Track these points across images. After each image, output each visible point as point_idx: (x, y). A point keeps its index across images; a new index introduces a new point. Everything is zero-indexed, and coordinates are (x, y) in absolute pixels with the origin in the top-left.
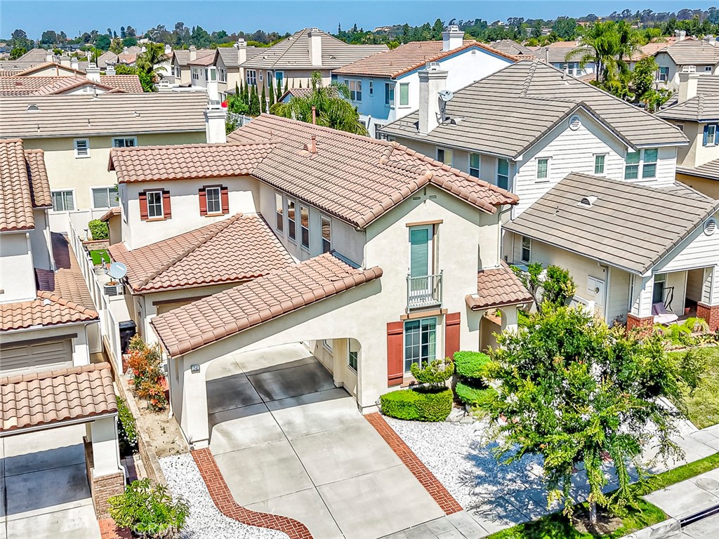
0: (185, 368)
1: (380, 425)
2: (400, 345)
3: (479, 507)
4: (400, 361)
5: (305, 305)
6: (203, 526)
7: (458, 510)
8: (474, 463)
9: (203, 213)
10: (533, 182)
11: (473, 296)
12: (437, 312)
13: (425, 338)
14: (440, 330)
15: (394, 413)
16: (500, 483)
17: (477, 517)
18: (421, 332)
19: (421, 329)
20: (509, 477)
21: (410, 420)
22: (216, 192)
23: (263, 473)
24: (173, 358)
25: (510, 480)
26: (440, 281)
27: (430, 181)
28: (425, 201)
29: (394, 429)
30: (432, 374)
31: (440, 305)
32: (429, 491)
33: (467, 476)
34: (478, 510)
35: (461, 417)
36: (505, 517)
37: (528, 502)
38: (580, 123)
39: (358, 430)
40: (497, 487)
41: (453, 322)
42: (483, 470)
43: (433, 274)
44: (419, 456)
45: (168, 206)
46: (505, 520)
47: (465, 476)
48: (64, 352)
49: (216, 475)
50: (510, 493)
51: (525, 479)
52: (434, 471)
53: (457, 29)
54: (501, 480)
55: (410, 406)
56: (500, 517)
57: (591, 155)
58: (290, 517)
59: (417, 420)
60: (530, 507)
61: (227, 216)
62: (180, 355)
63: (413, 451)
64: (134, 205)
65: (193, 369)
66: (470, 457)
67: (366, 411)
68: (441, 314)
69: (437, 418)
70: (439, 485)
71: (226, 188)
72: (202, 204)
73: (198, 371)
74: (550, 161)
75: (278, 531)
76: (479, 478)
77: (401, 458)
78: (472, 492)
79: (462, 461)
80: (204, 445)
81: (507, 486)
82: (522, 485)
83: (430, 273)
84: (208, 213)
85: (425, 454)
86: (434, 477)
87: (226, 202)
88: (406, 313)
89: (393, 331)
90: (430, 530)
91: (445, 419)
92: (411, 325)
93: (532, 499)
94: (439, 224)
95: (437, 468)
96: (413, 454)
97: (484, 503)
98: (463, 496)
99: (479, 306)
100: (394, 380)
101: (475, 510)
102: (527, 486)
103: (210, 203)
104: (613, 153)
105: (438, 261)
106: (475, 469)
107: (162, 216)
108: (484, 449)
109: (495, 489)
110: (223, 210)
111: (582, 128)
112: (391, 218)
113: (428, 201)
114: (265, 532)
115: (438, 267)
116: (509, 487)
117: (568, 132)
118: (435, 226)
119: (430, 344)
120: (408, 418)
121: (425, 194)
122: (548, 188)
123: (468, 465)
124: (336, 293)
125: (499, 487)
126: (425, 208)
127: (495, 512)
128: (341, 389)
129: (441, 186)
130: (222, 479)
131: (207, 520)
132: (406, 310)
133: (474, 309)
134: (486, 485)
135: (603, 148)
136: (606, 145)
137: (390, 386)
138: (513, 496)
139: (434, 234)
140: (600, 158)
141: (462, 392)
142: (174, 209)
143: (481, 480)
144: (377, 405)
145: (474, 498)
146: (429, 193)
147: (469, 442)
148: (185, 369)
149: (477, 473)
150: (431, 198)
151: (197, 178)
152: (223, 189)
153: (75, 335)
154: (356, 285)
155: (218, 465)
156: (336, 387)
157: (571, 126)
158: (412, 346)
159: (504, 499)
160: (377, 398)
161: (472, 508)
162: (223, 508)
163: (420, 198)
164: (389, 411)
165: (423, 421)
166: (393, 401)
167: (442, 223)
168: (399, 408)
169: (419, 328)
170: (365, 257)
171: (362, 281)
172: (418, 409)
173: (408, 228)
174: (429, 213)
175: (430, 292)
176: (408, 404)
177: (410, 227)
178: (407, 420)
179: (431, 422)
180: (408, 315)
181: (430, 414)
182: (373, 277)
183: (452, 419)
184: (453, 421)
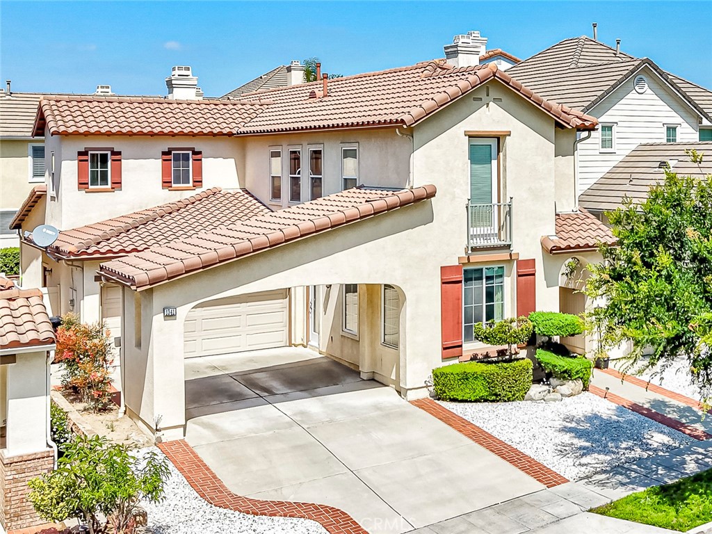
0: (155, 311)
1: (434, 409)
2: (459, 299)
3: (591, 477)
4: (458, 323)
5: (332, 227)
6: (182, 520)
7: (563, 482)
8: (573, 435)
9: (166, 184)
10: (597, 152)
11: (551, 238)
12: (504, 255)
13: (490, 296)
14: (509, 284)
15: (453, 393)
16: (614, 453)
17: (591, 487)
18: (484, 286)
19: (484, 280)
20: (624, 445)
21: (476, 401)
22: (186, 158)
23: (270, 461)
24: (139, 290)
25: (626, 449)
26: (509, 213)
27: (494, 75)
28: (488, 105)
29: (455, 412)
30: (504, 332)
31: (509, 246)
32: (517, 466)
33: (567, 448)
34: (590, 480)
35: (544, 393)
36: (629, 483)
37: (657, 468)
38: (646, 85)
39: (403, 415)
40: (610, 456)
41: (526, 272)
42: (587, 441)
43: (499, 202)
44: (495, 434)
45: (118, 172)
46: (631, 486)
47: (564, 448)
49: (198, 466)
50: (628, 461)
51: (646, 447)
52: (520, 448)
53: (479, 35)
54: (614, 450)
55: (476, 378)
56: (623, 484)
57: (661, 125)
58: (317, 503)
59: (486, 401)
60: (660, 472)
61: (198, 191)
62: (149, 287)
63: (487, 430)
64: (70, 169)
65: (167, 312)
66: (565, 430)
67: (412, 395)
68: (511, 260)
69: (513, 395)
70: (530, 460)
71: (200, 153)
72: (165, 172)
73: (172, 316)
74: (615, 128)
75: (302, 519)
76: (584, 449)
77: (471, 438)
78: (577, 463)
79: (557, 434)
80: (177, 435)
81: (624, 454)
82: (644, 453)
83: (495, 200)
84: (173, 185)
85: (504, 432)
86: (521, 452)
87: (198, 171)
88: (466, 253)
89: (449, 278)
90: (529, 504)
91: (523, 396)
92: (472, 275)
93: (661, 465)
94: (505, 136)
95: (523, 443)
96: (487, 433)
97: (596, 473)
98: (566, 467)
99: (560, 249)
100: (451, 350)
101: (586, 480)
102: (651, 453)
103: (177, 171)
104: (684, 125)
105: (504, 187)
106: (576, 441)
107: (109, 186)
108: (582, 421)
109: (608, 458)
110: (194, 182)
111: (649, 91)
112: (445, 121)
113: (491, 103)
114: (283, 521)
115: (505, 194)
116: (627, 455)
117: (633, 95)
118: (499, 138)
119: (496, 303)
120: (473, 399)
121: (488, 95)
122: (615, 160)
123: (567, 438)
124: (375, 214)
125: (614, 456)
126: (487, 113)
127: (614, 480)
128: (372, 381)
129: (508, 84)
130: (208, 469)
131: (188, 512)
132: (467, 249)
133: (553, 252)
134: (596, 455)
135: (675, 118)
136: (676, 114)
137: (445, 358)
138: (634, 464)
139: (499, 152)
140: (671, 130)
141: (545, 358)
142: (126, 178)
143: (586, 451)
144: (427, 386)
145: (583, 469)
146: (494, 93)
147: (562, 416)
148: (154, 313)
149: (579, 445)
150: (495, 100)
151: (161, 134)
152: (195, 153)
154: (401, 206)
155: (200, 456)
156: (364, 380)
157: (636, 88)
158: (473, 305)
159: (623, 468)
160: (427, 376)
161: (581, 479)
162: (212, 499)
163: (481, 99)
164: (445, 392)
165: (493, 401)
166: (452, 374)
167: (510, 135)
168: (460, 383)
169: (482, 279)
170: (411, 171)
171: (410, 200)
172: (488, 382)
173: (467, 137)
174: (494, 120)
175: (497, 231)
176: (473, 375)
177: (470, 137)
178: (471, 401)
179: (505, 401)
180: (468, 257)
181: (504, 390)
182: (423, 195)
183: (533, 396)
184: (534, 398)
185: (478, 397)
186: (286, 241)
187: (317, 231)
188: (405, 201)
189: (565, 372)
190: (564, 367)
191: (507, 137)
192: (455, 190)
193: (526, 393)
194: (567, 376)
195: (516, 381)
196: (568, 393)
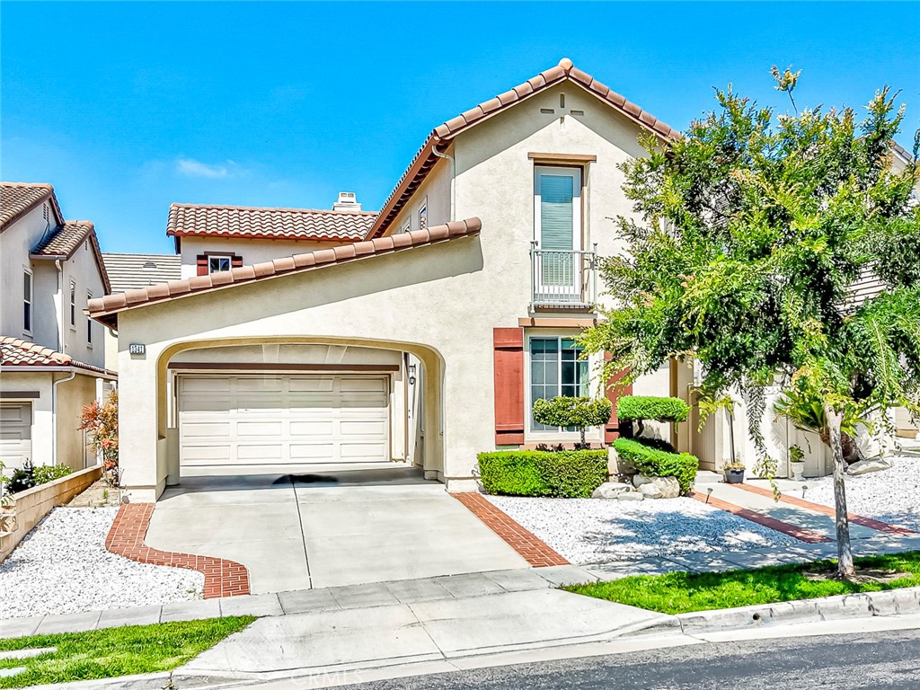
2: (518, 371)
3: (604, 563)
4: (518, 402)
7: (560, 564)
12: (585, 321)
13: (568, 375)
15: (499, 484)
16: (662, 544)
18: (560, 361)
19: (560, 354)
21: (528, 495)
27: (567, 75)
28: (562, 119)
33: (599, 536)
34: (602, 565)
35: (620, 491)
36: (652, 571)
40: (654, 547)
44: (521, 521)
47: (596, 535)
48: (21, 424)
52: (539, 533)
54: (665, 541)
55: (526, 463)
59: (540, 495)
62: (105, 313)
63: (514, 518)
65: (134, 349)
67: (455, 487)
69: (576, 490)
73: (142, 354)
76: (622, 538)
80: (147, 496)
82: (708, 548)
85: (533, 519)
88: (529, 312)
89: (505, 344)
90: (487, 578)
91: (589, 493)
92: (543, 347)
94: (590, 162)
95: (546, 529)
96: (512, 520)
97: (617, 560)
100: (507, 434)
101: (595, 565)
102: (718, 549)
105: (589, 233)
112: (500, 134)
113: (568, 117)
115: (589, 242)
118: (581, 165)
120: (523, 491)
121: (563, 106)
124: (396, 249)
125: (658, 547)
126: (562, 129)
127: (634, 568)
129: (588, 87)
132: (530, 308)
134: (633, 544)
137: (498, 445)
138: (682, 556)
139: (582, 185)
144: (475, 478)
145: (602, 555)
146: (571, 103)
150: (573, 113)
153: (36, 395)
154: (431, 241)
158: (545, 385)
159: (661, 558)
160: (473, 465)
161: (590, 564)
163: (552, 111)
164: (491, 483)
165: (549, 496)
166: (497, 458)
167: (595, 161)
168: (507, 470)
169: (556, 352)
170: (452, 202)
171: (444, 234)
172: (540, 469)
173: (532, 161)
174: (571, 140)
175: (578, 292)
176: (522, 460)
177: (535, 159)
178: (521, 495)
179: (565, 497)
180: (533, 320)
181: (562, 481)
182: (462, 230)
183: (603, 494)
184: (604, 496)
185: (529, 490)
186: (277, 273)
187: (317, 265)
188: (437, 235)
189: (649, 464)
190: (646, 457)
191: (592, 164)
192: (514, 230)
193: (594, 489)
194: (652, 470)
195: (579, 471)
196: (653, 493)
